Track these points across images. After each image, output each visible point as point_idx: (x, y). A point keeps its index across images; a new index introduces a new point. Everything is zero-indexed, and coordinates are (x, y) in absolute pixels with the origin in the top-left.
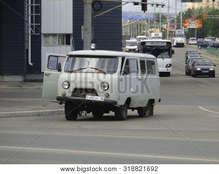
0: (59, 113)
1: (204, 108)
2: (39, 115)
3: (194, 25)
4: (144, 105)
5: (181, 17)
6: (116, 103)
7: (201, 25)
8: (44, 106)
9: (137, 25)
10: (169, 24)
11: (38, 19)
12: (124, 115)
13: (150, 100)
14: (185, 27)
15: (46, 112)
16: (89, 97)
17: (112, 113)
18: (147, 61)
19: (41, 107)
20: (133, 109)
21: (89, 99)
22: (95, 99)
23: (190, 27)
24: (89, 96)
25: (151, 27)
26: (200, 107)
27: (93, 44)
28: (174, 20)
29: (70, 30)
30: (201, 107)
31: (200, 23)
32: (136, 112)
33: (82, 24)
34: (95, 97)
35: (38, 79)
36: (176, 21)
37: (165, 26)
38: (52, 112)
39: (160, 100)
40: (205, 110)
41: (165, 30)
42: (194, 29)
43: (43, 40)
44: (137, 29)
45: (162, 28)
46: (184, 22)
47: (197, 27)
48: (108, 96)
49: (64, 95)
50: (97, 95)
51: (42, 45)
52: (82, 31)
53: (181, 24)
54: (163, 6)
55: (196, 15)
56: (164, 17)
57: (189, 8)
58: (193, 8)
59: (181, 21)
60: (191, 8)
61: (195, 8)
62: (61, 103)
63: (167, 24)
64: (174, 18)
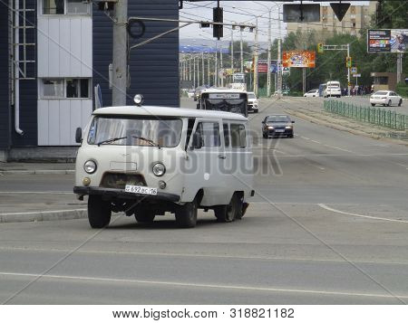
0: (76, 216)
1: (328, 206)
2: (42, 219)
3: (302, 62)
4: (227, 201)
5: (279, 47)
6: (177, 198)
7: (313, 63)
8: (48, 204)
9: (200, 63)
10: (256, 60)
11: (32, 52)
12: (192, 219)
13: (236, 193)
14: (285, 65)
15: (54, 214)
16: (130, 188)
17: (169, 216)
18: (232, 125)
19: (43, 205)
20: (206, 209)
21: (130, 191)
22: (141, 192)
23: (293, 66)
24: (131, 186)
25: (225, 66)
26: (320, 205)
27: (137, 96)
28: (267, 54)
29: (87, 72)
30: (322, 205)
31: (312, 59)
32: (211, 214)
33: (111, 61)
34: (142, 188)
35: (33, 156)
36: (269, 55)
37: (249, 64)
38: (65, 215)
39: (253, 192)
40: (329, 209)
41: (249, 70)
42: (301, 68)
43: (41, 89)
44: (200, 70)
45: (245, 68)
46: (284, 57)
47: (306, 66)
48: (164, 186)
49: (87, 184)
50: (145, 185)
51: (39, 98)
52: (110, 73)
53: (279, 60)
54: (252, 28)
55: (304, 44)
56: (247, 49)
57: (292, 33)
58: (299, 32)
59: (279, 55)
60: (295, 32)
61: (302, 32)
62: (81, 199)
63: (253, 60)
64: (267, 50)
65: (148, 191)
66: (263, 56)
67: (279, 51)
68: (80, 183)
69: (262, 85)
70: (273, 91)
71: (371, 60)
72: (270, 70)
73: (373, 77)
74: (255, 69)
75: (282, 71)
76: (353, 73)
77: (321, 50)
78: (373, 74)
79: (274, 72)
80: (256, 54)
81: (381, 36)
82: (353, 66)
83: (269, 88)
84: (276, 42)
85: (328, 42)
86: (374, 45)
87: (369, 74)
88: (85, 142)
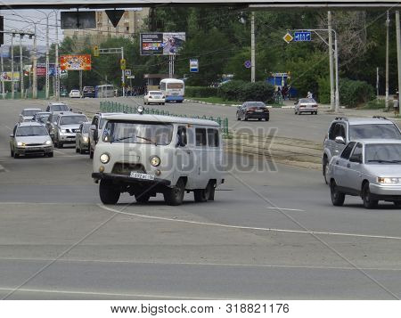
3: (78, 64)
5: (57, 52)
6: (169, 182)
7: (89, 65)
10: (35, 64)
13: (211, 180)
14: (63, 68)
16: (134, 175)
21: (134, 177)
22: (142, 178)
23: (71, 68)
24: (134, 173)
25: (6, 70)
26: (99, 205)
28: (45, 58)
31: (88, 62)
34: (143, 175)
36: (48, 59)
37: (28, 68)
39: (223, 180)
41: (28, 73)
42: (77, 71)
45: (24, 71)
46: (61, 61)
47: (82, 68)
48: (159, 173)
49: (102, 172)
50: (145, 173)
53: (57, 64)
54: (31, 36)
55: (80, 48)
56: (26, 53)
57: (68, 37)
58: (75, 37)
59: (57, 59)
60: (71, 37)
61: (79, 37)
62: (97, 182)
63: (32, 63)
64: (45, 54)
65: (147, 177)
66: (42, 60)
67: (57, 55)
68: (97, 170)
69: (40, 88)
70: (51, 93)
71: (144, 63)
72: (48, 73)
73: (147, 79)
74: (34, 73)
75: (60, 73)
76: (127, 75)
77: (96, 54)
78: (146, 76)
79: (52, 74)
80: (35, 58)
81: (153, 39)
82: (127, 68)
83: (47, 91)
84: (53, 46)
85: (102, 46)
86: (147, 48)
87: (143, 76)
88: (100, 140)
